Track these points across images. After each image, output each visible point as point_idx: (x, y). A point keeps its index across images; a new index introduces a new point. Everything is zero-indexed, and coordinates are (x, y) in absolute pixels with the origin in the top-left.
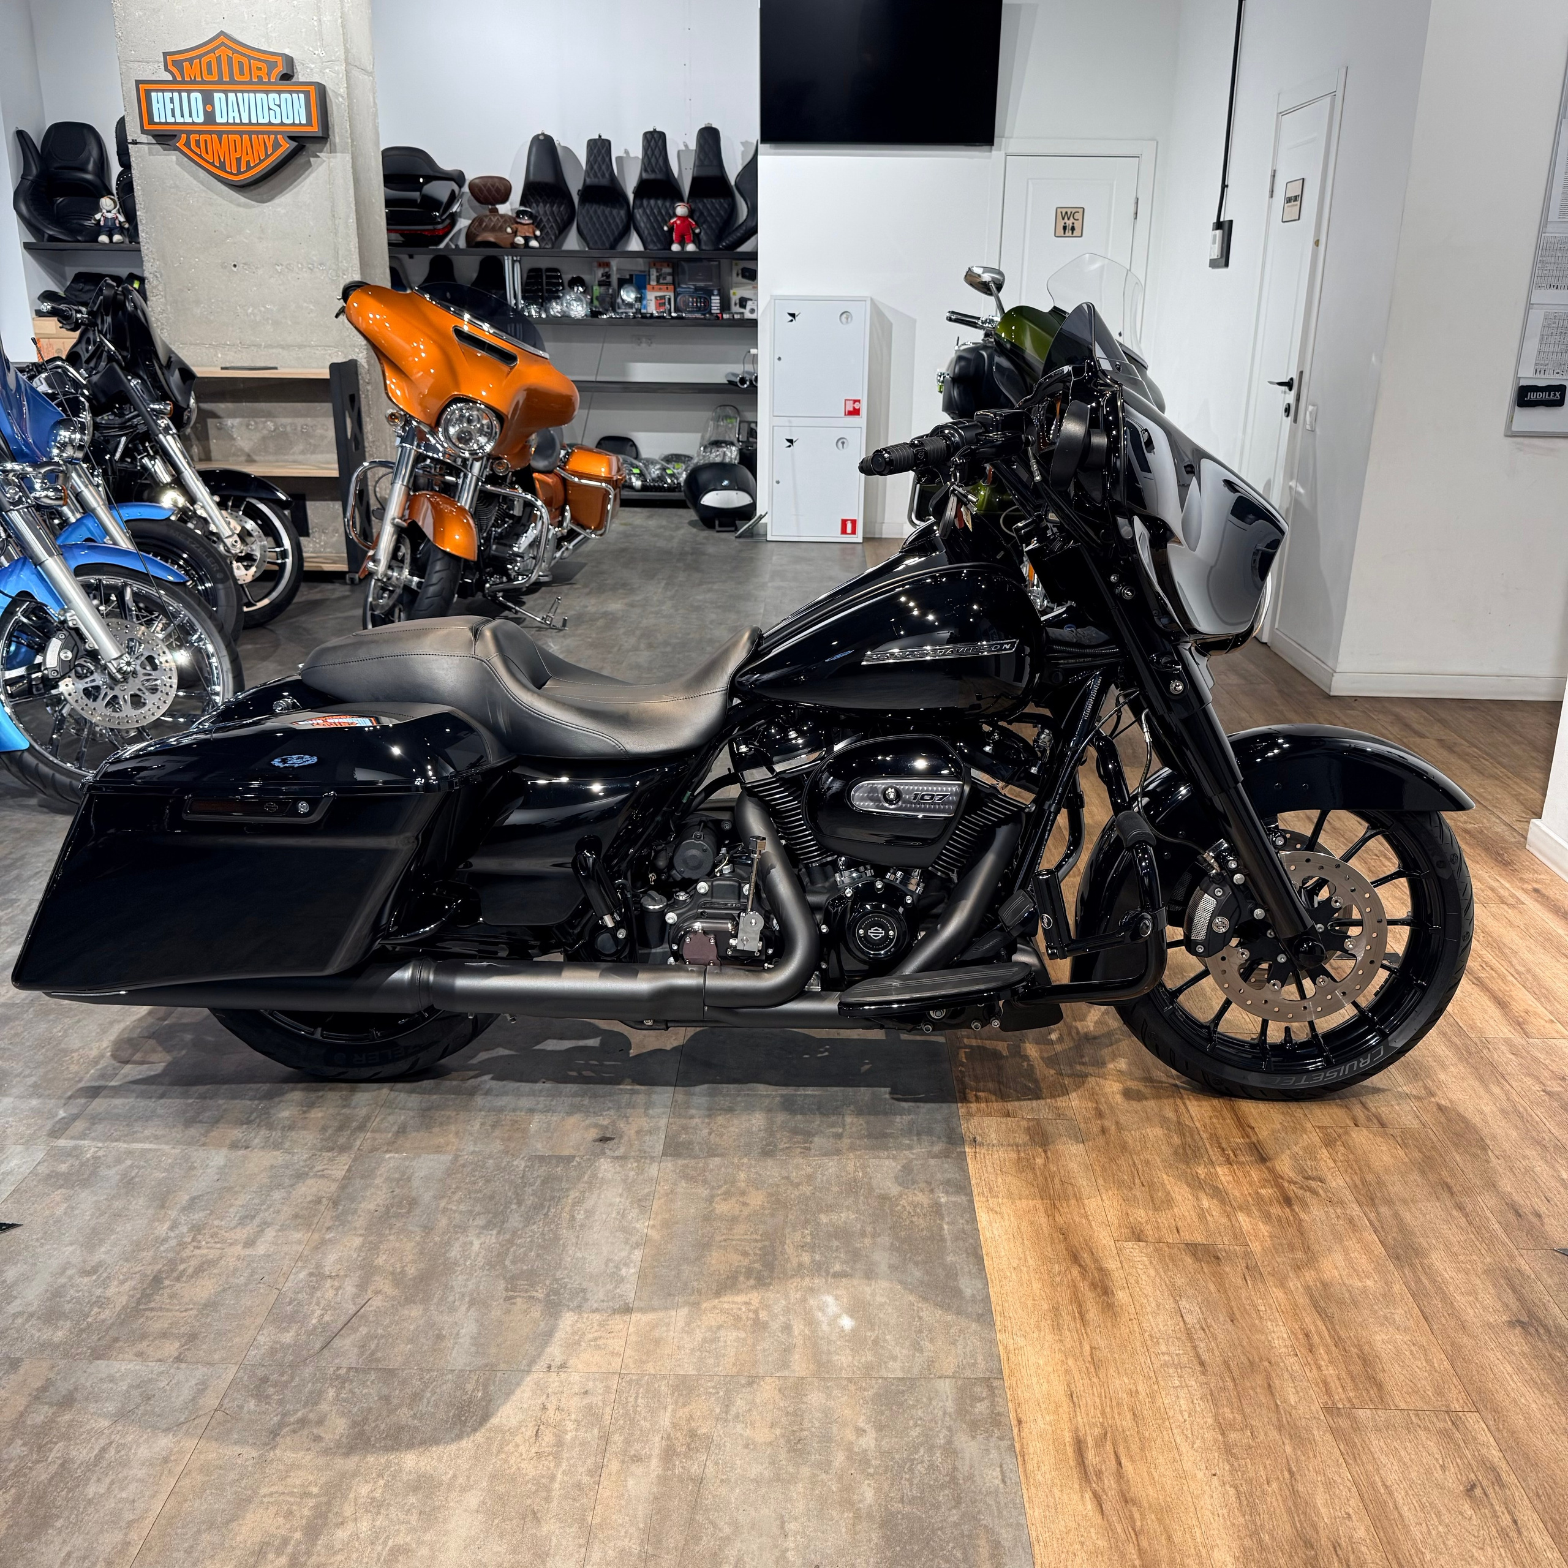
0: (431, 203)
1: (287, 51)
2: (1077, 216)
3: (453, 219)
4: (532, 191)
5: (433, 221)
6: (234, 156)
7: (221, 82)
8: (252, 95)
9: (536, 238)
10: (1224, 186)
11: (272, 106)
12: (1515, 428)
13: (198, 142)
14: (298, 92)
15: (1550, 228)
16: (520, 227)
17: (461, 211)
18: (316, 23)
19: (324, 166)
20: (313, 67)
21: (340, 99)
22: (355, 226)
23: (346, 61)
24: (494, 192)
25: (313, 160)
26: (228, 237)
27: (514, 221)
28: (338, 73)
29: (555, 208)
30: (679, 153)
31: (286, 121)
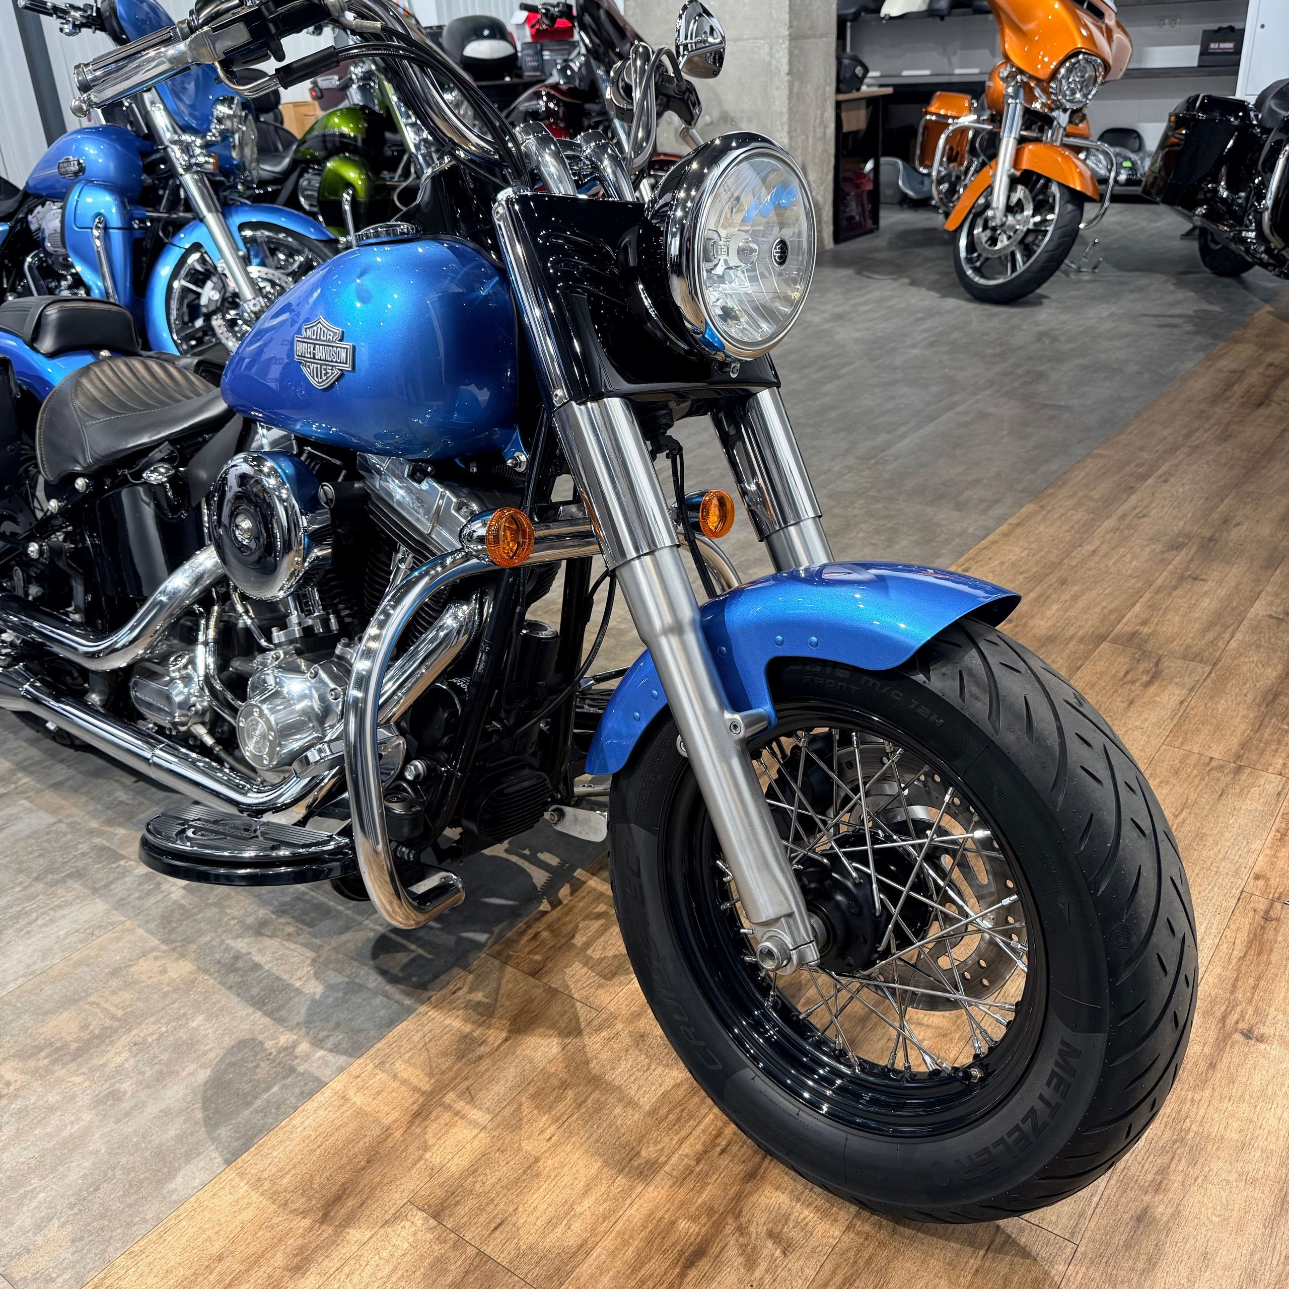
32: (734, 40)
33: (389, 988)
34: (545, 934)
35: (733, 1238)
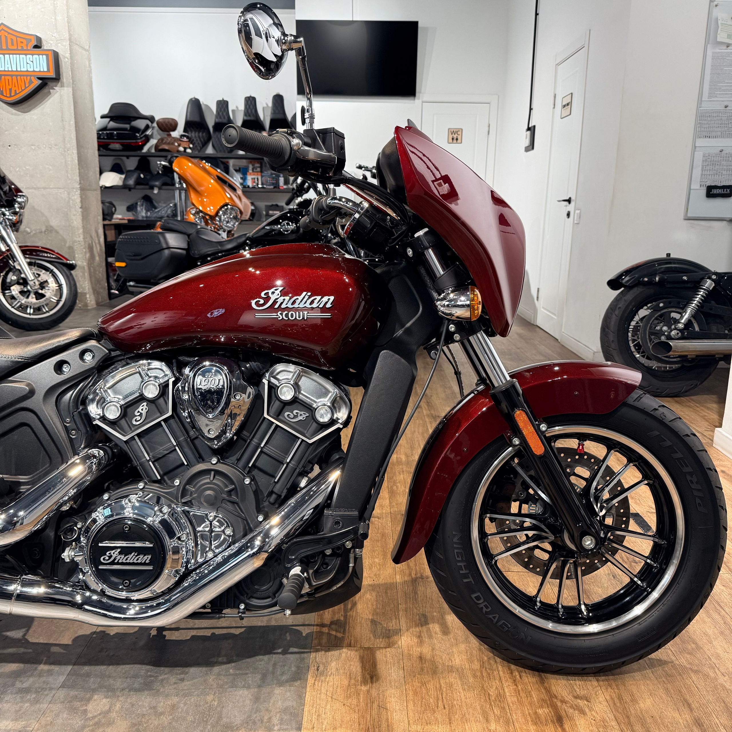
0: (136, 130)
1: (38, 35)
2: (459, 133)
3: (147, 139)
4: (189, 125)
5: (136, 138)
6: (8, 87)
8: (18, 56)
9: (190, 148)
10: (531, 109)
11: (29, 62)
12: (690, 215)
14: (42, 55)
15: (703, 104)
16: (182, 143)
17: (152, 134)
18: (53, 20)
19: (58, 94)
20: (52, 42)
21: (66, 60)
22: (74, 125)
23: (70, 39)
24: (169, 126)
25: (51, 91)
26: (6, 131)
27: (179, 140)
28: (65, 46)
29: (201, 134)
30: (264, 108)
31: (36, 70)
32: (44, 188)
35: (564, 706)
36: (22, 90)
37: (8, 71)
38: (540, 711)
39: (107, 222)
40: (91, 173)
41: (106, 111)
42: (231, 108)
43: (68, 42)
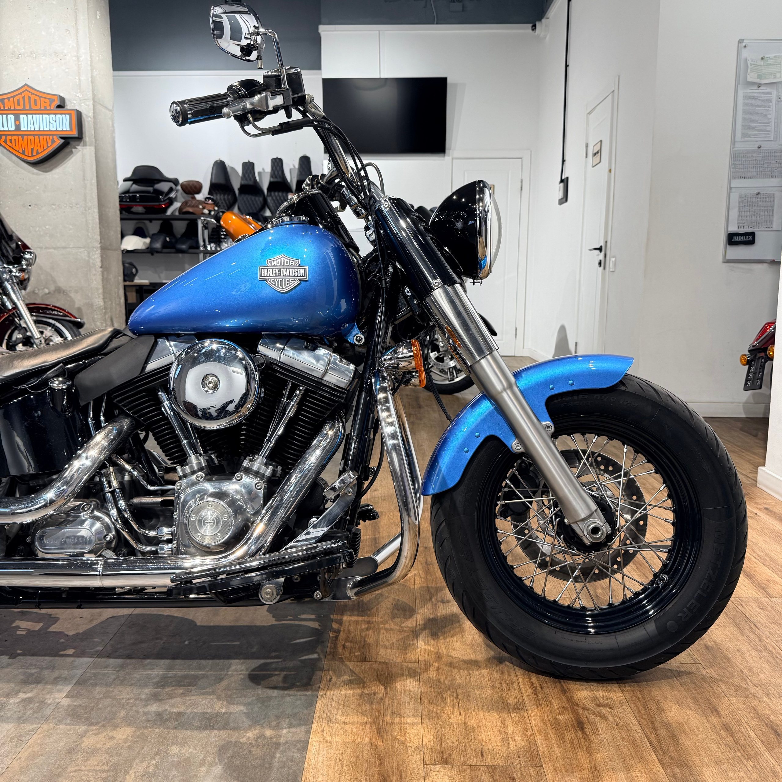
0: (159, 192)
1: (62, 95)
3: (171, 202)
4: (214, 188)
5: (159, 200)
6: (30, 147)
7: (24, 109)
8: (41, 116)
9: (215, 210)
10: (563, 161)
11: (51, 121)
12: (728, 257)
13: (11, 140)
14: (65, 114)
15: (737, 145)
16: (206, 205)
17: (176, 197)
18: (77, 81)
19: (80, 153)
20: (75, 102)
21: (90, 119)
22: (96, 184)
23: (94, 99)
24: (193, 188)
25: (73, 150)
26: (27, 191)
27: (204, 203)
28: (88, 106)
29: (226, 197)
30: (291, 170)
31: (59, 129)
32: (64, 248)
33: (286, 692)
34: (348, 644)
35: (586, 713)
36: (44, 150)
37: (31, 131)
38: (560, 717)
39: (127, 283)
40: (112, 233)
41: (129, 174)
42: (257, 170)
43: (92, 102)
